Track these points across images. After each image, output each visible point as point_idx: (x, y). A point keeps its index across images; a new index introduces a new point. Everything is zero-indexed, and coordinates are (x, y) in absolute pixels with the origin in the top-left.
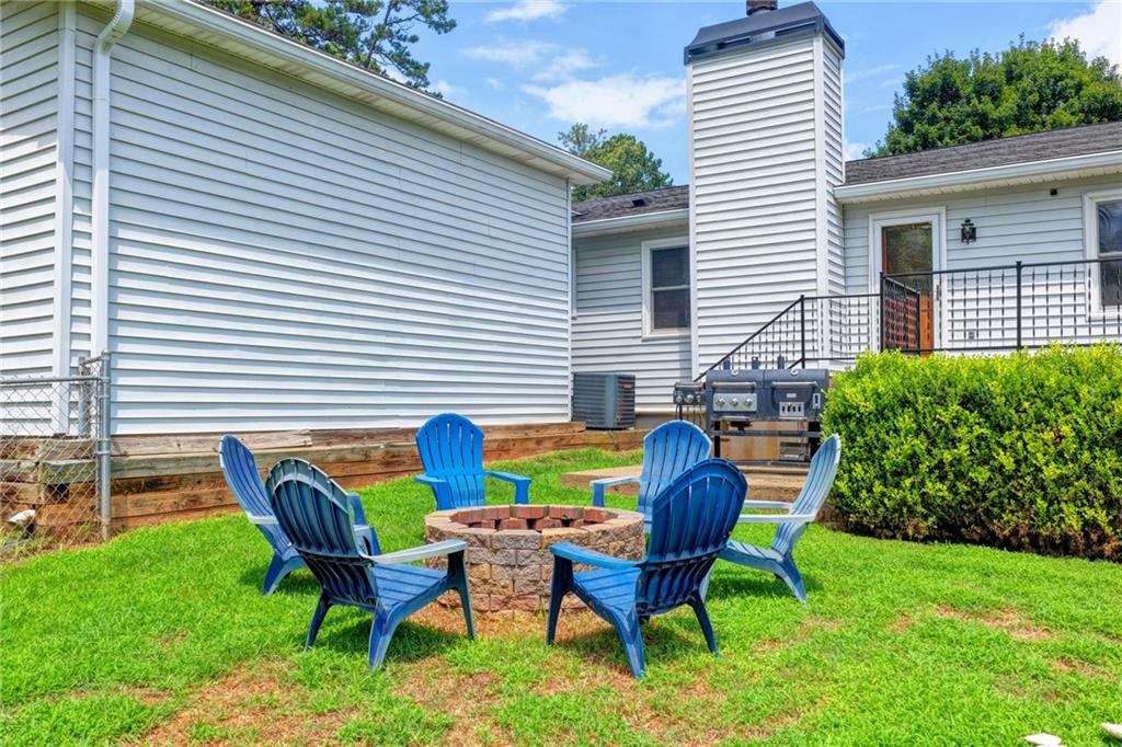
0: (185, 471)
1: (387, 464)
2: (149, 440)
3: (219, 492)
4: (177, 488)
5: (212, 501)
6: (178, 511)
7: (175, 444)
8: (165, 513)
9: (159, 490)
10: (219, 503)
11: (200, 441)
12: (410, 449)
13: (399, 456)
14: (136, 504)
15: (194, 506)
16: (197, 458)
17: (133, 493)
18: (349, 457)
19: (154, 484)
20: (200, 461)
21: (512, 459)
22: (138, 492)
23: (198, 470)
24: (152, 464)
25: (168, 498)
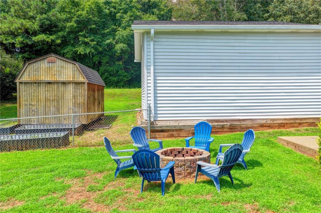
0: (169, 128)
1: (231, 129)
2: (163, 121)
3: (178, 133)
4: (168, 132)
5: (177, 135)
6: (168, 137)
7: (169, 122)
8: (165, 137)
9: (164, 132)
10: (178, 136)
11: (175, 122)
12: (239, 125)
13: (236, 127)
14: (158, 135)
15: (172, 136)
16: (172, 126)
17: (158, 132)
18: (217, 127)
19: (162, 131)
20: (173, 127)
21: (286, 129)
22: (159, 132)
23: (172, 128)
24: (161, 127)
25: (166, 134)
